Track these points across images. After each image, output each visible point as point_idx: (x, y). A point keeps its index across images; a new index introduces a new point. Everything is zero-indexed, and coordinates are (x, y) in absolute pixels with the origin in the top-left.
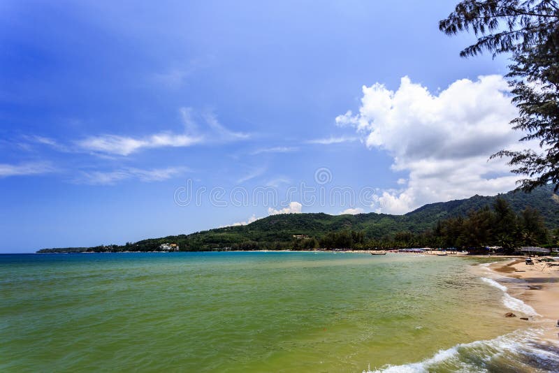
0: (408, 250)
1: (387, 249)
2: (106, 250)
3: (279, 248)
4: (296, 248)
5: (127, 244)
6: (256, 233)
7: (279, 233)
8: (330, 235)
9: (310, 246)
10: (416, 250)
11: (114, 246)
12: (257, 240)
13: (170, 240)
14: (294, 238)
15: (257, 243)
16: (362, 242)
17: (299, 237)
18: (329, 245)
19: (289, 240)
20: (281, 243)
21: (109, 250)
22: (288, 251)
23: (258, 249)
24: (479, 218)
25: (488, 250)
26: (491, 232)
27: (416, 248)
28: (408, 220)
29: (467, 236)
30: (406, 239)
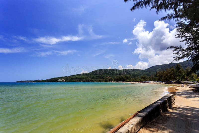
0: (144, 82)
1: (137, 82)
2: (39, 82)
3: (100, 81)
4: (106, 81)
5: (47, 79)
6: (92, 76)
7: (100, 76)
8: (118, 77)
9: (111, 80)
10: (148, 82)
11: (42, 80)
12: (92, 78)
13: (62, 78)
14: (105, 78)
15: (92, 79)
16: (129, 79)
17: (107, 77)
18: (117, 80)
19: (104, 78)
20: (101, 79)
21: (41, 81)
22: (103, 82)
23: (92, 81)
24: (170, 71)
25: (172, 82)
26: (173, 76)
27: (148, 81)
28: (146, 72)
29: (165, 77)
30: (144, 78)
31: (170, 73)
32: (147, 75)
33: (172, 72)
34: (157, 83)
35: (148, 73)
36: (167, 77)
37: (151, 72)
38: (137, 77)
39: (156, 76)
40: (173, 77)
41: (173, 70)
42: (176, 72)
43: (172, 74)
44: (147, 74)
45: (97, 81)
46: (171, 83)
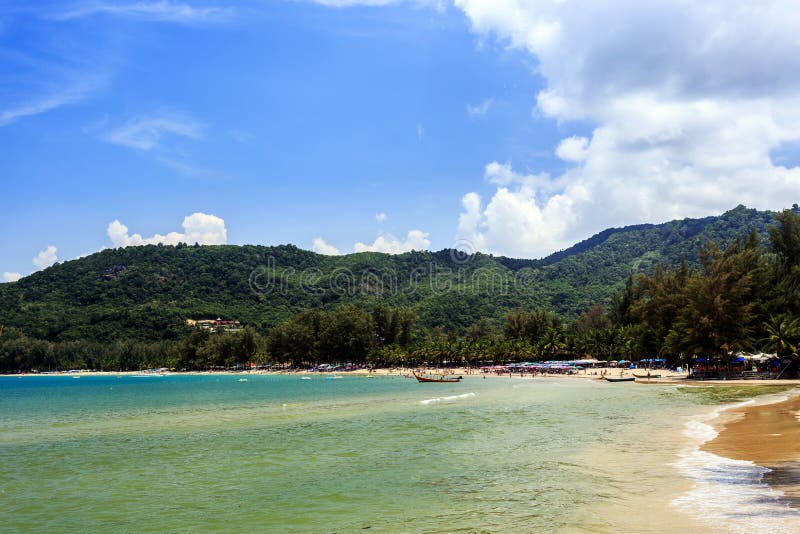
0: (533, 365)
1: (475, 363)
3: (129, 362)
4: (190, 360)
6: (52, 309)
7: (136, 310)
8: (305, 320)
9: (238, 355)
10: (556, 365)
12: (52, 336)
14: (188, 330)
15: (51, 346)
16: (405, 341)
17: (207, 325)
18: (295, 352)
19: (173, 336)
20: (141, 347)
22: (160, 373)
23: (53, 369)
24: (728, 270)
25: (741, 362)
26: (755, 310)
27: (561, 358)
28: (552, 275)
29: (692, 322)
30: (534, 331)
31: (733, 290)
32: (554, 303)
33: (749, 276)
34: (629, 373)
35: (565, 287)
36: (705, 319)
37: (585, 282)
38: (475, 327)
39: (623, 312)
40: (753, 322)
41: (750, 264)
42: (775, 282)
43: (748, 298)
44: (559, 300)
45: (99, 369)
46: (735, 369)
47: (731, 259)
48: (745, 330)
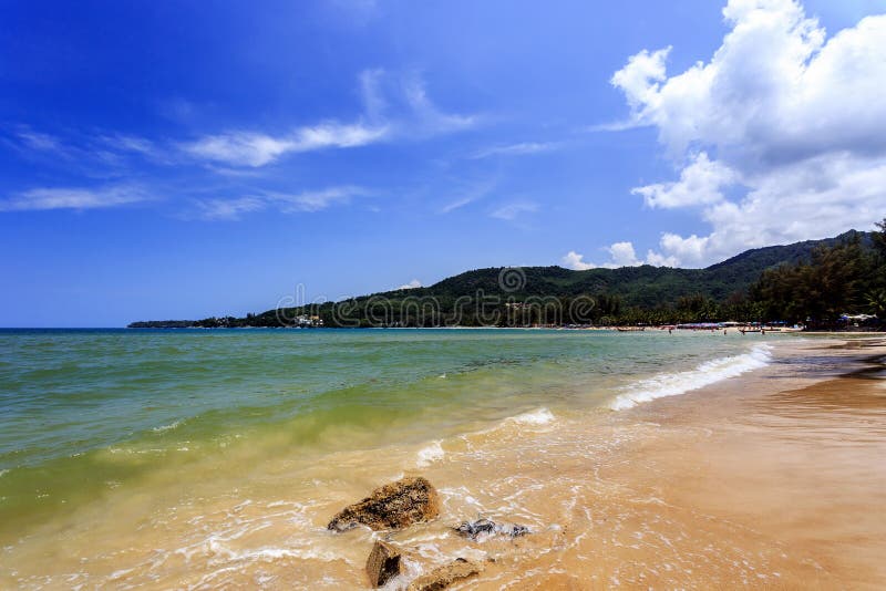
2: (219, 325)
5: (249, 315)
10: (709, 325)
11: (231, 319)
16: (616, 313)
21: (224, 324)
22: (493, 328)
24: (833, 260)
25: (845, 320)
27: (708, 321)
28: (711, 279)
29: (803, 294)
30: (695, 307)
31: (839, 273)
32: (713, 293)
33: (852, 263)
35: (719, 284)
36: (814, 292)
37: (734, 281)
38: (659, 306)
39: (756, 295)
40: (856, 294)
41: (854, 255)
42: (875, 267)
43: (849, 278)
44: (716, 292)
46: (841, 325)
47: (836, 253)
48: (847, 299)
